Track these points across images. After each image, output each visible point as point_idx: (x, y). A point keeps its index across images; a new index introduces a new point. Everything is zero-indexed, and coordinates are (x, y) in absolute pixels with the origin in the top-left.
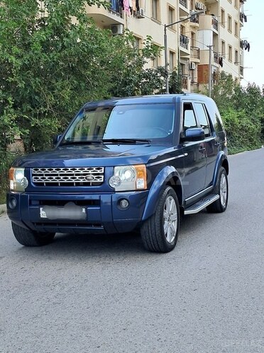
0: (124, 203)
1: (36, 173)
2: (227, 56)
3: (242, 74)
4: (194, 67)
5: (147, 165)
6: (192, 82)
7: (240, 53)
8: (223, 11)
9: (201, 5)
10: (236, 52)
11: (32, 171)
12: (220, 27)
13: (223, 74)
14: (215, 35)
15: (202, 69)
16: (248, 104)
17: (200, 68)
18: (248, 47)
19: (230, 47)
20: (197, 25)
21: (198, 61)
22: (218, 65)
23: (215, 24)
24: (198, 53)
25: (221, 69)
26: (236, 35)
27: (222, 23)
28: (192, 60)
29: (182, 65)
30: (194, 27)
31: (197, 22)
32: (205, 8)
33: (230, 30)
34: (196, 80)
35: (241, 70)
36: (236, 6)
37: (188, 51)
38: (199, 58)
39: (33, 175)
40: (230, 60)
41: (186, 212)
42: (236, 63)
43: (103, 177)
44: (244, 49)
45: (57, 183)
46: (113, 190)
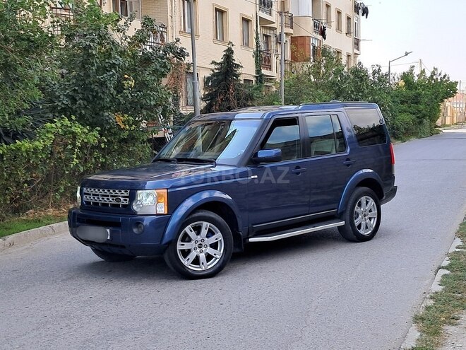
2: (334, 24)
3: (358, 50)
4: (285, 39)
5: (170, 190)
7: (354, 20)
10: (349, 18)
11: (84, 189)
15: (297, 42)
16: (352, 92)
17: (294, 40)
18: (365, 12)
19: (339, 13)
21: (290, 31)
22: (320, 37)
24: (291, 21)
25: (325, 42)
29: (267, 37)
34: (288, 58)
35: (357, 43)
37: (273, 19)
38: (292, 27)
39: (85, 194)
40: (339, 29)
41: (251, 240)
42: (348, 33)
43: (128, 199)
44: (361, 14)
45: (98, 203)
46: (134, 213)
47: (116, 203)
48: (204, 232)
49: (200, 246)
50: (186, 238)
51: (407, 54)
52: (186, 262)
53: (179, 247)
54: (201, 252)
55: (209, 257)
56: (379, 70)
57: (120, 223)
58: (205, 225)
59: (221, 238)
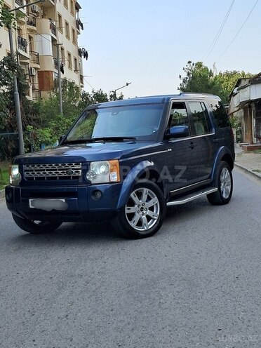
0: (99, 195)
1: (28, 169)
2: (67, 63)
3: (82, 83)
4: (34, 73)
5: (121, 161)
6: (34, 89)
7: (78, 61)
8: (60, 17)
9: (37, 8)
10: (75, 59)
11: (25, 167)
12: (58, 33)
13: (65, 81)
14: (54, 40)
15: (43, 75)
17: (41, 74)
18: (86, 55)
19: (69, 55)
20: (35, 28)
21: (38, 66)
23: (53, 29)
24: (38, 58)
25: (62, 76)
26: (75, 42)
27: (60, 28)
28: (31, 65)
30: (32, 31)
31: (35, 25)
32: (42, 11)
33: (67, 36)
34: (37, 87)
35: (81, 78)
36: (72, 12)
37: (28, 55)
38: (39, 63)
39: (26, 171)
40: (70, 67)
41: (169, 204)
42: (76, 71)
43: (80, 171)
44: (83, 57)
45: (44, 177)
46: (89, 183)
47: (67, 175)
48: (145, 197)
49: (142, 209)
50: (132, 203)
51: (127, 84)
52: (133, 224)
53: (127, 211)
54: (143, 215)
55: (149, 218)
56: (115, 95)
57: (77, 192)
58: (146, 190)
59: (157, 202)
